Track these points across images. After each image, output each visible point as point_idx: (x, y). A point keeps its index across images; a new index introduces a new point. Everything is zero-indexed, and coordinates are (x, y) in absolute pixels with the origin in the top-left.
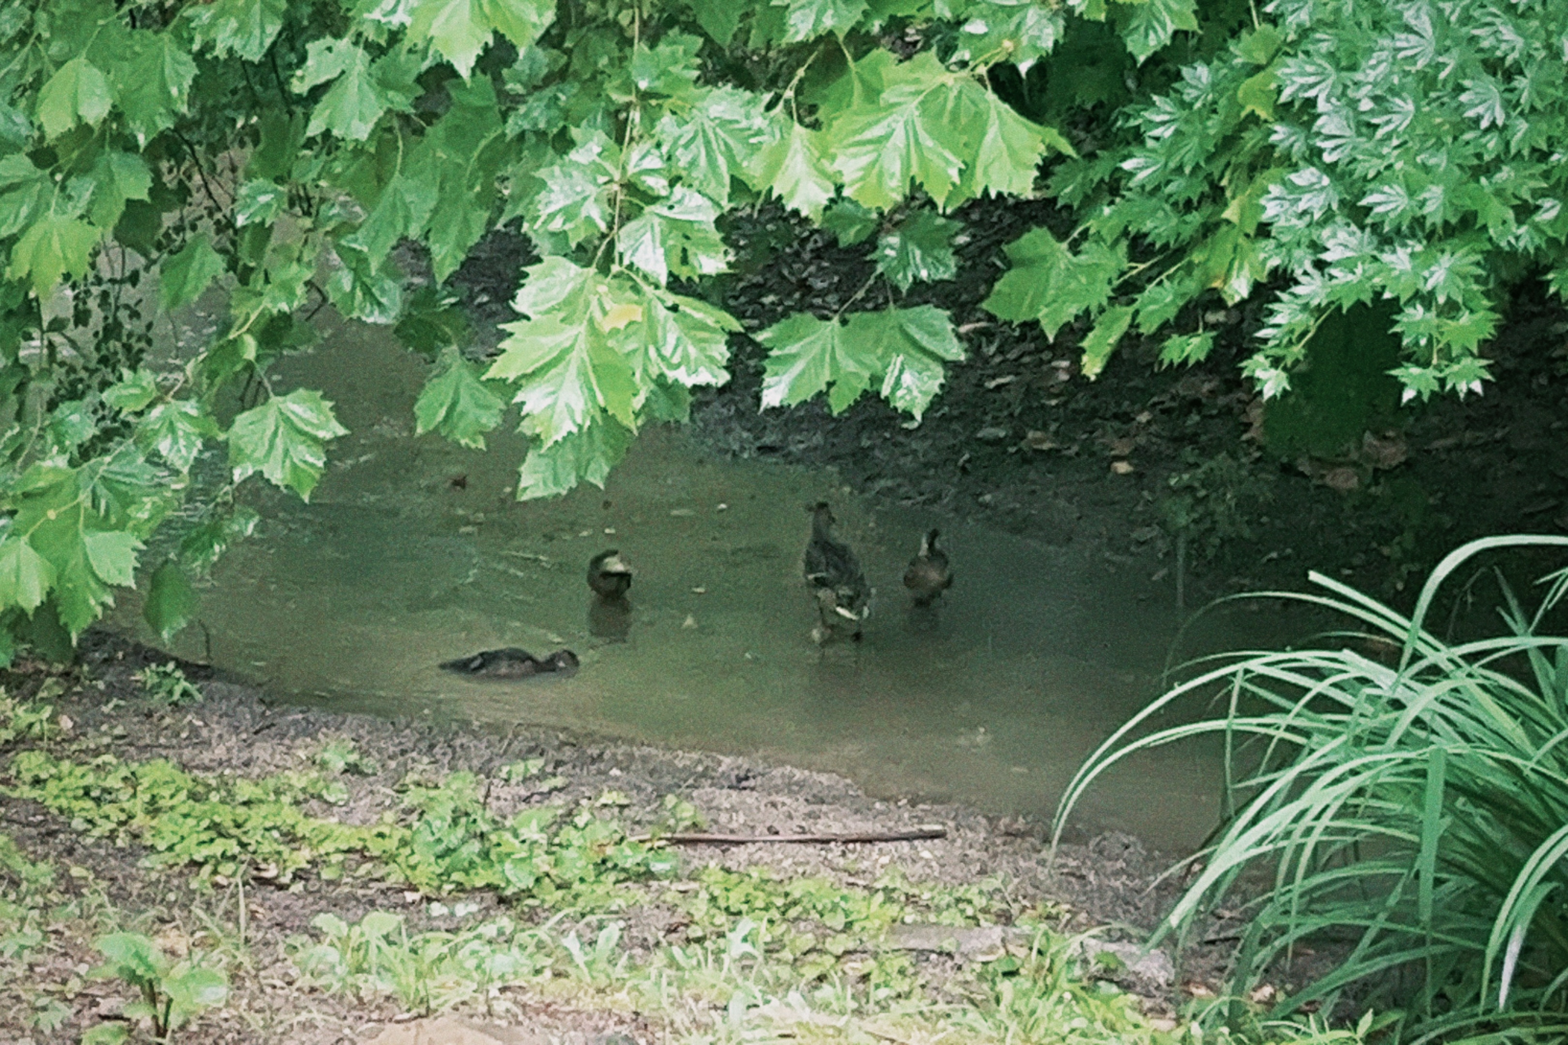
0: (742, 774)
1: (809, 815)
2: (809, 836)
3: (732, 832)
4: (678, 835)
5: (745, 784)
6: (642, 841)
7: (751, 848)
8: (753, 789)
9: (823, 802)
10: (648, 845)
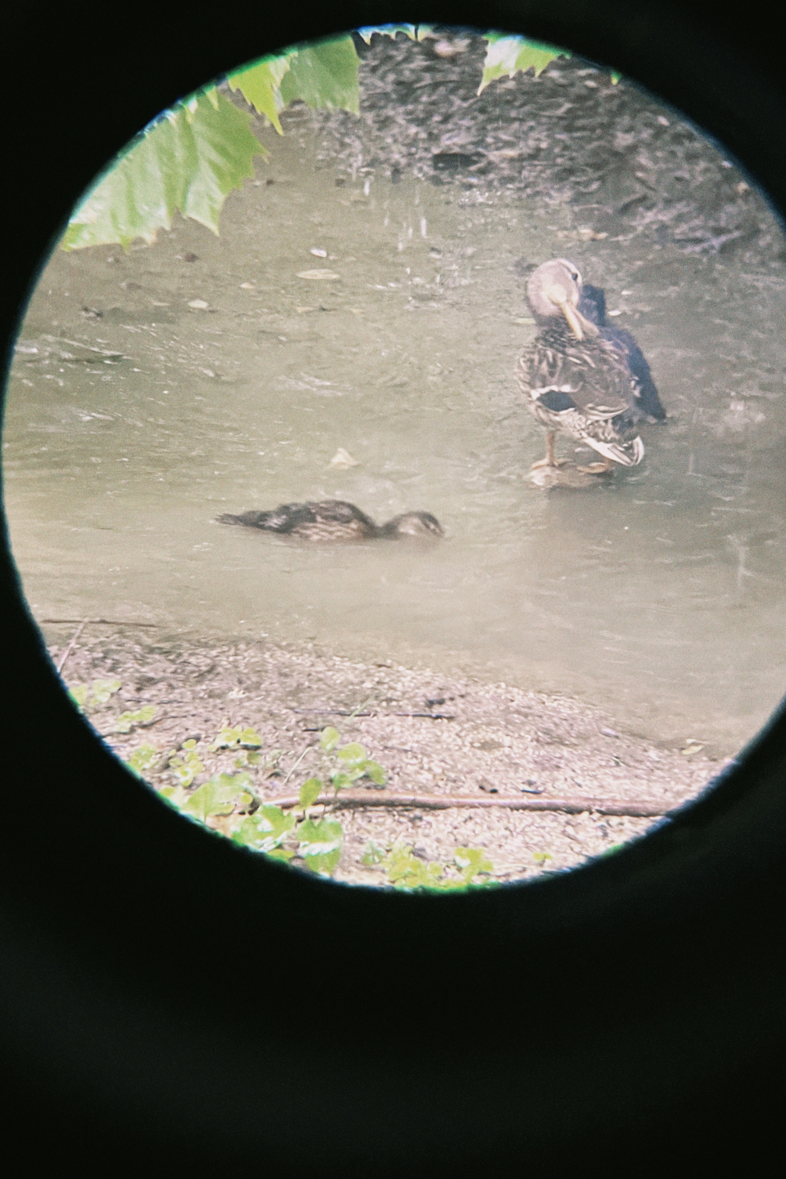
0: (433, 695)
1: (541, 765)
2: (542, 801)
3: (424, 789)
4: (342, 796)
5: (437, 710)
6: (287, 807)
7: (455, 816)
8: (450, 719)
9: (561, 742)
10: (296, 812)
